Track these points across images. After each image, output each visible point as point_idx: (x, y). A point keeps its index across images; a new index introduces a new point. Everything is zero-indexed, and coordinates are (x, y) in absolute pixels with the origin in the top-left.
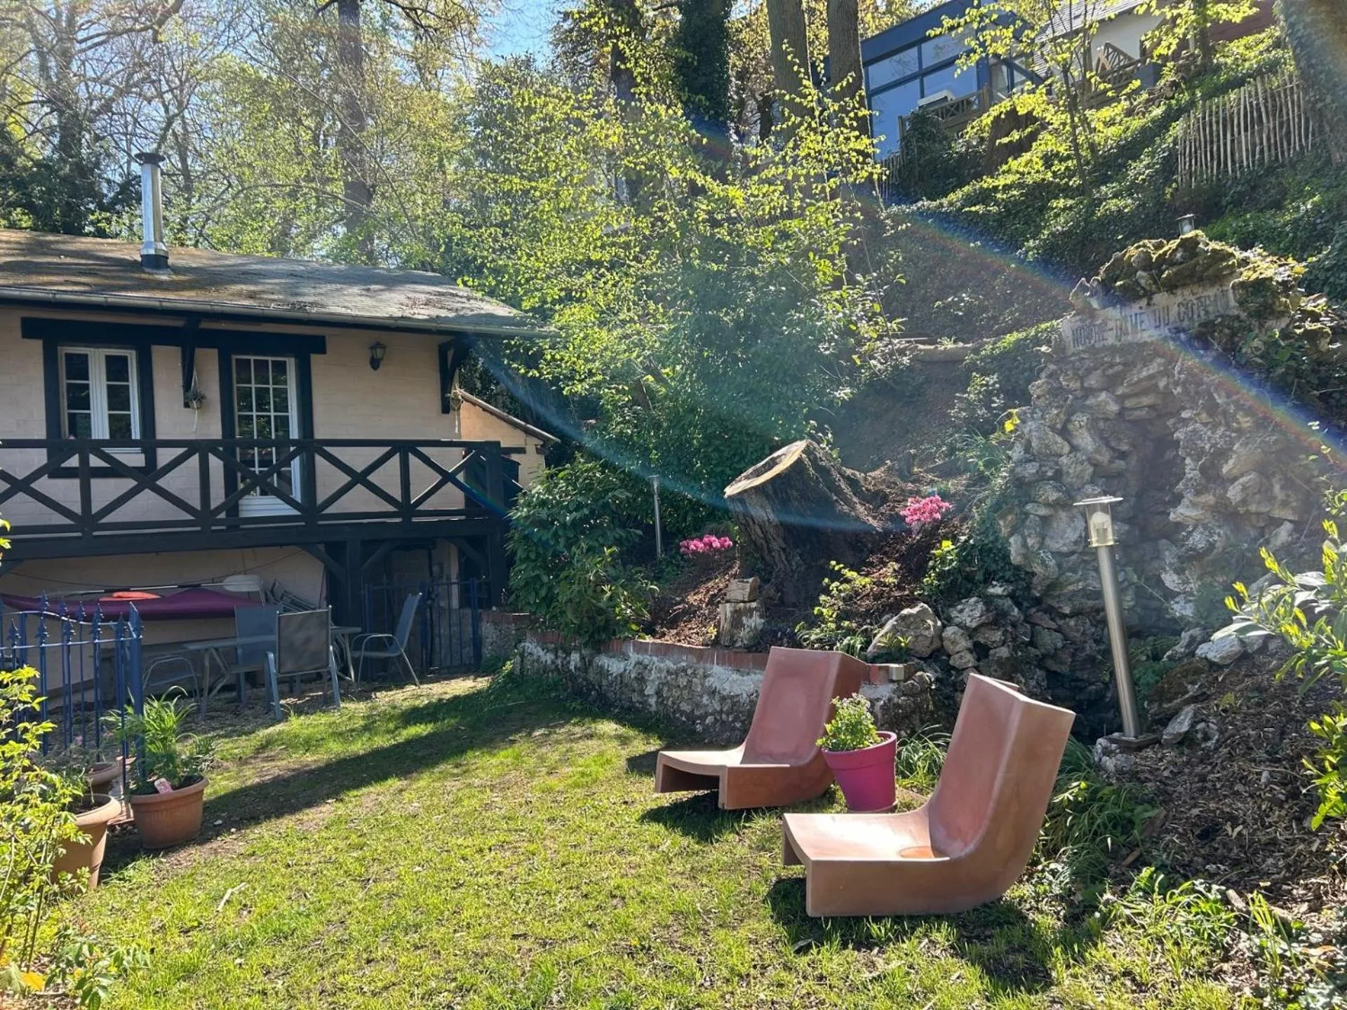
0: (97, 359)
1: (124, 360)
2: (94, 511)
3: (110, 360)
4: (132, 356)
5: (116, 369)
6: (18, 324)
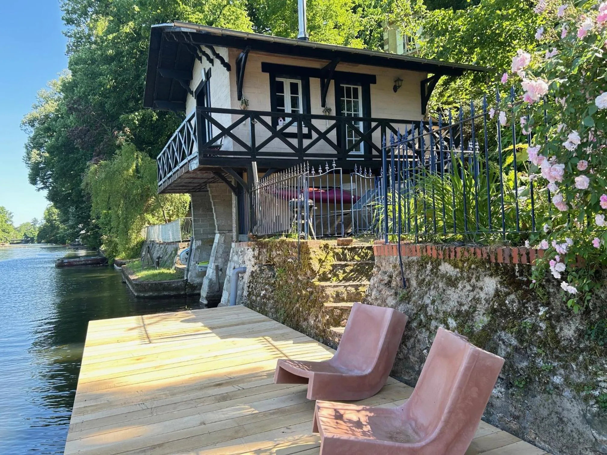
0: (287, 83)
1: (296, 85)
2: (304, 147)
3: (292, 84)
4: (299, 82)
5: (294, 89)
6: (260, 66)
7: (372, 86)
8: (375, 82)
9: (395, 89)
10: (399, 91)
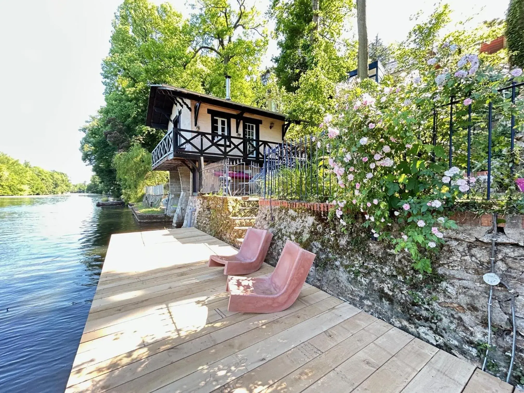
0: (220, 120)
2: (227, 151)
3: (222, 121)
4: (226, 120)
5: (223, 123)
6: (207, 110)
7: (260, 125)
8: (261, 123)
9: (271, 127)
10: (272, 129)
